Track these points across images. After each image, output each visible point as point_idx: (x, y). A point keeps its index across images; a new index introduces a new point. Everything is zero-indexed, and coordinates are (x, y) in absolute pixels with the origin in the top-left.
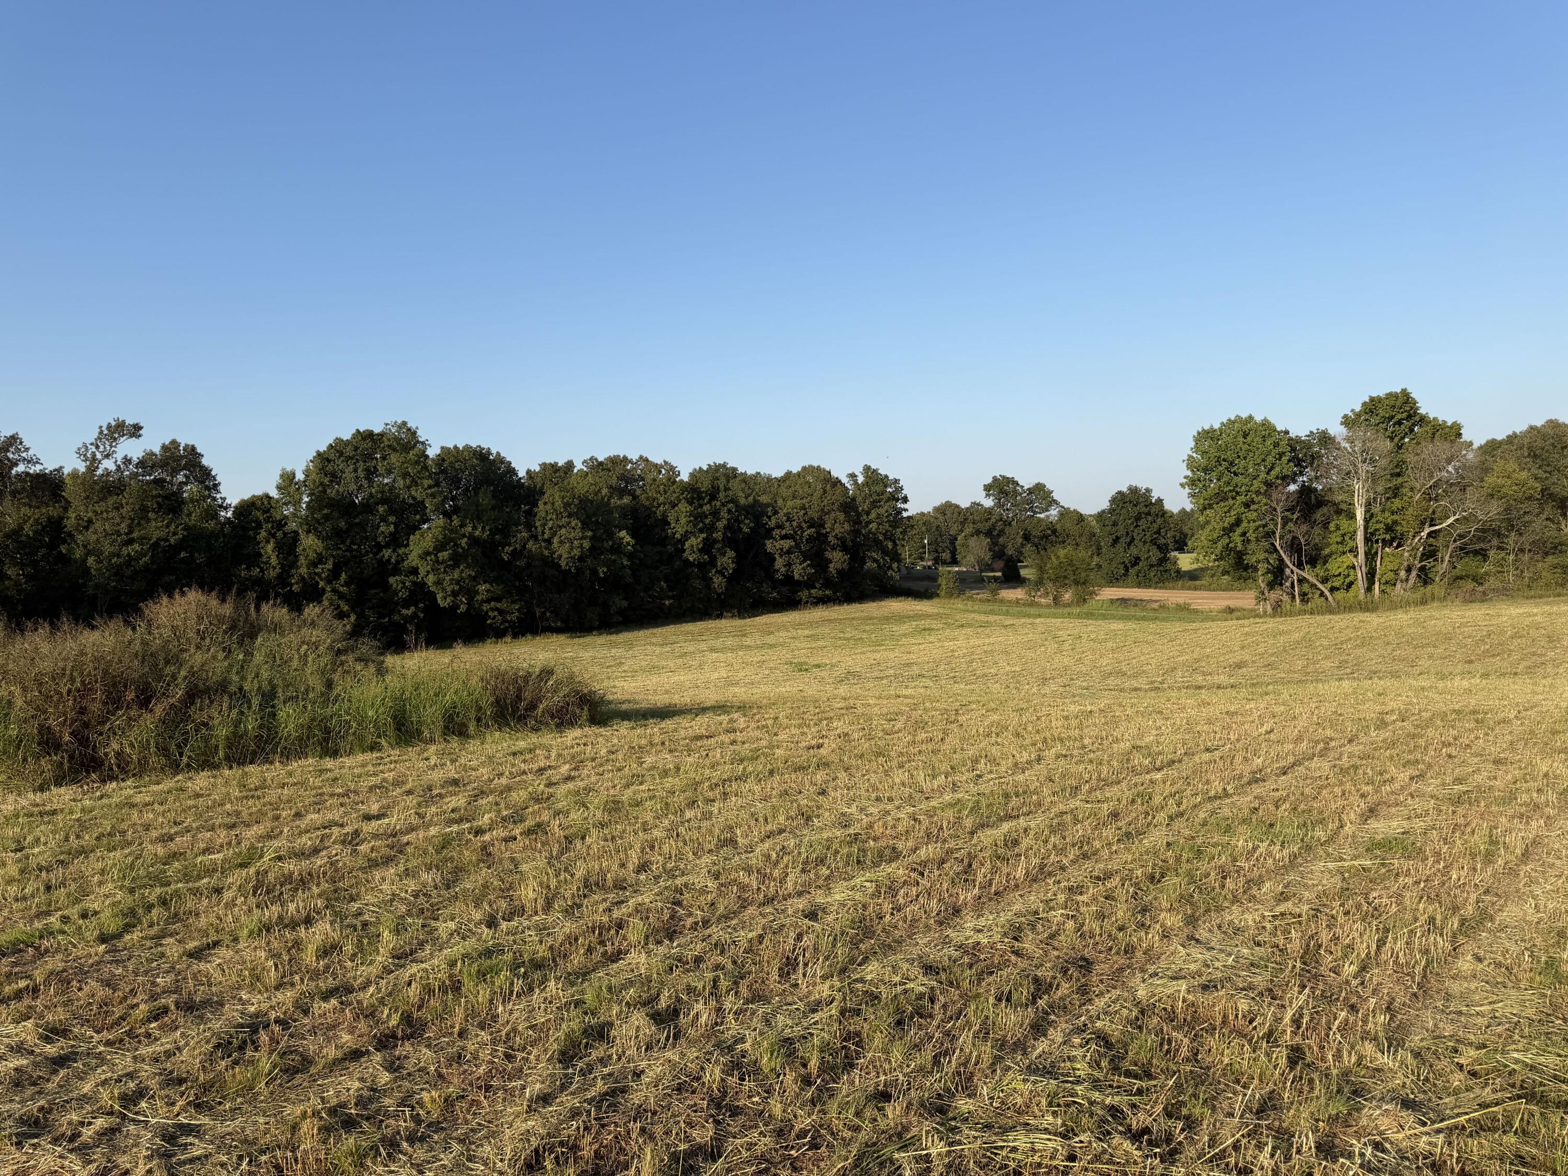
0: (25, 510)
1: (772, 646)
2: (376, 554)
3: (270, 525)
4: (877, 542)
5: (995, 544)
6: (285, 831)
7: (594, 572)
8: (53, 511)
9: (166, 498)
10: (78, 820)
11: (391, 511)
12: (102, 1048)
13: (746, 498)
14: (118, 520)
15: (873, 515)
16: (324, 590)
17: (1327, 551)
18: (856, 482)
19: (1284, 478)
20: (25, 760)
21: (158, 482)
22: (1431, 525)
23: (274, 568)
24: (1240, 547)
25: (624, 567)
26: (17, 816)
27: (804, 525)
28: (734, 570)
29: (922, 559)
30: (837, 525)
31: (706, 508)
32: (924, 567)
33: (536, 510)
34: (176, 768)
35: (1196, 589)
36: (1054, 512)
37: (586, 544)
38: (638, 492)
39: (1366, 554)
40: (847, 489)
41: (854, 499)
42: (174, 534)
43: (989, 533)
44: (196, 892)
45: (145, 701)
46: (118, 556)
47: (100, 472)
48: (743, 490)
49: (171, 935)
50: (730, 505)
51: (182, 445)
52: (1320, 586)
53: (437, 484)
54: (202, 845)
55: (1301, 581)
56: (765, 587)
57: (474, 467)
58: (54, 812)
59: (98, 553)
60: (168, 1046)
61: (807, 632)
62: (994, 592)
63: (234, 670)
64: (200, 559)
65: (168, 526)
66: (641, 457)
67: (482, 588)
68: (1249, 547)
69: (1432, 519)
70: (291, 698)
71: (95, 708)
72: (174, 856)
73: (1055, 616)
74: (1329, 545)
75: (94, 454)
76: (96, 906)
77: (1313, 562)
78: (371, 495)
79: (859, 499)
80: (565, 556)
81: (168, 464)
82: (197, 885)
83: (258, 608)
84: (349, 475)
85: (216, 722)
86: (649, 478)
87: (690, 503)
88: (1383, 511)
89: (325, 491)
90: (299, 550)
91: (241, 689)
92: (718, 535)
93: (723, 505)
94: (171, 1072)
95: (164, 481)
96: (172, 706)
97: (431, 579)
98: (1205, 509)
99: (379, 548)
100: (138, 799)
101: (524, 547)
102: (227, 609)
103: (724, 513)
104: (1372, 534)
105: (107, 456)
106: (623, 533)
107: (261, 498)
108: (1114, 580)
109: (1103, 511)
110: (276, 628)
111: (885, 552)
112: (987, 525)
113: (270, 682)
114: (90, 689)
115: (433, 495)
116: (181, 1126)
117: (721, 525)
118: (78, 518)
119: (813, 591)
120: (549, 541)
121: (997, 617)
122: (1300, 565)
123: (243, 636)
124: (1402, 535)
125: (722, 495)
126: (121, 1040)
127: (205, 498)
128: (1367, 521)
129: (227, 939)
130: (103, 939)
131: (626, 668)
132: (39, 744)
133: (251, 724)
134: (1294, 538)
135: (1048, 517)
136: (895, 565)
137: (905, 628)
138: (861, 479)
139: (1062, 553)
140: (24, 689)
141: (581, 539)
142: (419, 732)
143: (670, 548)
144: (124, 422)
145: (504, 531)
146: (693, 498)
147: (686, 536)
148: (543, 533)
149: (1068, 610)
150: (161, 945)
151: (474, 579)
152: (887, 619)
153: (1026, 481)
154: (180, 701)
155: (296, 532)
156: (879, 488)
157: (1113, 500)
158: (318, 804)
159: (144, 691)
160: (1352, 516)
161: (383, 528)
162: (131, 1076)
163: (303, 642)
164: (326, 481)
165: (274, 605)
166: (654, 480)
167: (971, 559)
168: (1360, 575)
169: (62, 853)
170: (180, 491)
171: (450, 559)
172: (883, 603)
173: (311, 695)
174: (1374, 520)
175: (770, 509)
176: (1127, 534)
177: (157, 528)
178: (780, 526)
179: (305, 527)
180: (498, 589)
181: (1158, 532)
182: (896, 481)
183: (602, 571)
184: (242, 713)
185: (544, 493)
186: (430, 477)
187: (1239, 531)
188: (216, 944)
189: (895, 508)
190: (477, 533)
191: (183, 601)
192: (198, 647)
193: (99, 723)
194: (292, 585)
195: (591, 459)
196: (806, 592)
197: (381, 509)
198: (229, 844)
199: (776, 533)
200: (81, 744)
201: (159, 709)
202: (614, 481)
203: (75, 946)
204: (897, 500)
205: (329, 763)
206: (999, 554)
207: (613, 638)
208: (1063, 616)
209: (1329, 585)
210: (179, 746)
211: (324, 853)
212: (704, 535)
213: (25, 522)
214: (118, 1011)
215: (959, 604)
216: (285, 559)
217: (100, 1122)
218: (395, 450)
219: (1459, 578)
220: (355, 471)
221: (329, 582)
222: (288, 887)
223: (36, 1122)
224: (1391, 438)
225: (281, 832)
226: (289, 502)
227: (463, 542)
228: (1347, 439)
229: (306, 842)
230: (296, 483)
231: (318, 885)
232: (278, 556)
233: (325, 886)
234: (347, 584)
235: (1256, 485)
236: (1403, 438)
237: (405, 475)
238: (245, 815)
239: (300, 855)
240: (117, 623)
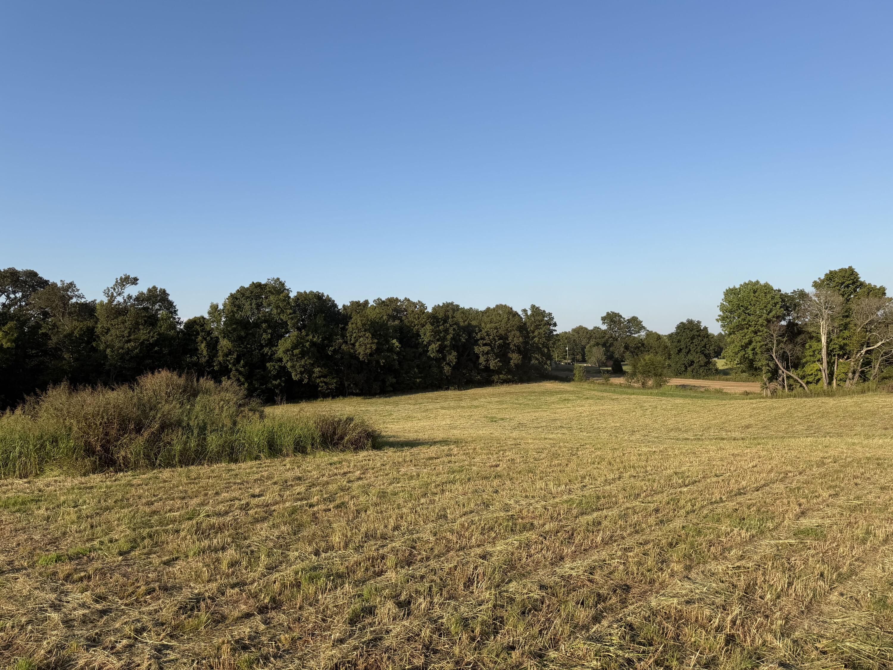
0: (75, 323)
1: (476, 407)
2: (260, 350)
3: (203, 334)
4: (538, 349)
5: (607, 351)
6: (212, 500)
7: (378, 362)
8: (90, 323)
9: (149, 317)
10: (105, 492)
11: (269, 327)
12: (123, 607)
13: (464, 322)
14: (123, 329)
15: (536, 333)
16: (231, 369)
17: (804, 360)
18: (526, 314)
19: (778, 317)
20: (77, 459)
21: (146, 309)
22: (867, 347)
23: (205, 357)
24: (751, 357)
25: (394, 360)
26: (73, 489)
27: (497, 338)
28: (456, 363)
29: (565, 359)
30: (515, 338)
31: (441, 327)
32: (566, 363)
33: (347, 327)
34: (153, 466)
35: (727, 380)
36: (643, 333)
37: (374, 347)
38: (404, 318)
39: (828, 363)
40: (521, 318)
41: (525, 324)
42: (153, 337)
43: (604, 345)
44: (166, 531)
45: (138, 430)
46: (123, 349)
47: (115, 303)
48: (462, 318)
49: (155, 553)
50: (455, 326)
51: (159, 289)
52: (800, 381)
53: (294, 312)
54: (168, 508)
55: (789, 377)
56: (474, 373)
57: (314, 303)
58: (91, 488)
59: (112, 347)
60: (156, 608)
61: (496, 399)
62: (607, 379)
63: (185, 414)
64: (166, 351)
65: (149, 333)
66: (406, 299)
67: (317, 370)
68: (757, 357)
69: (868, 343)
70: (214, 430)
71: (113, 432)
72: (154, 513)
73: (643, 394)
74: (805, 357)
75: (112, 293)
76: (116, 537)
77: (796, 366)
78: (259, 318)
79: (528, 324)
80: (362, 353)
81: (151, 299)
82: (167, 528)
83: (198, 380)
84: (247, 306)
85: (175, 442)
86: (410, 310)
87: (432, 324)
88: (838, 338)
89: (234, 315)
90: (219, 347)
91: (188, 424)
92: (447, 343)
93: (451, 326)
94: (158, 620)
95: (148, 308)
96: (153, 433)
97: (289, 364)
98: (731, 334)
99: (262, 346)
100: (134, 482)
101: (340, 348)
102: (182, 381)
103: (451, 331)
104: (831, 351)
105: (119, 294)
106: (394, 341)
107: (199, 318)
108: (678, 374)
109: (672, 334)
110: (207, 392)
111: (543, 354)
112: (603, 340)
113: (203, 421)
114: (111, 423)
115: (292, 319)
116: (164, 645)
117: (449, 337)
118: (103, 327)
119: (501, 376)
120: (353, 345)
121: (608, 394)
122: (787, 368)
123: (190, 396)
124: (850, 352)
125: (450, 320)
126: (133, 604)
127: (170, 318)
128: (828, 343)
129: (182, 556)
130: (121, 553)
131: (394, 417)
132: (84, 451)
133: (193, 444)
134: (784, 352)
135: (639, 336)
136: (549, 362)
137: (554, 398)
138: (529, 313)
139: (647, 357)
140: (78, 422)
141: (371, 344)
142: (281, 450)
143: (420, 350)
144: (129, 276)
145: (329, 339)
146: (434, 322)
147: (429, 343)
148: (351, 340)
149: (650, 391)
150: (150, 558)
151: (312, 365)
152: (543, 393)
153: (627, 315)
154: (157, 430)
155: (217, 338)
156: (540, 318)
157: (678, 327)
158: (227, 488)
159: (138, 424)
160: (819, 341)
161: (264, 336)
162: (138, 620)
163: (222, 400)
164: (235, 310)
165: (207, 379)
166: (413, 311)
167: (593, 359)
168: (824, 375)
169: (97, 509)
170: (156, 314)
171: (300, 354)
172: (541, 384)
173: (225, 429)
174: (832, 343)
175: (477, 329)
176: (686, 347)
177: (143, 334)
178: (483, 339)
179: (223, 335)
180: (325, 371)
181: (705, 346)
182: (550, 314)
183: (382, 362)
184: (188, 437)
185: (351, 318)
186: (291, 308)
187: (751, 347)
188: (177, 558)
189: (549, 329)
190: (315, 339)
191: (159, 375)
192: (166, 401)
193: (115, 441)
194: (215, 366)
195: (378, 299)
196: (497, 376)
197: (264, 325)
198: (183, 507)
199: (480, 342)
200: (105, 452)
201: (146, 434)
202: (390, 312)
203: (107, 557)
204: (550, 325)
205: (233, 466)
206: (610, 357)
207: (387, 399)
208: (647, 394)
209: (805, 380)
210: (155, 455)
211: (231, 514)
212: (439, 343)
213: (75, 329)
214: (130, 589)
215: (586, 385)
216: (211, 352)
217: (125, 642)
218: (272, 293)
219: (885, 378)
220: (251, 304)
221: (234, 365)
222: (213, 531)
223: (94, 640)
224: (843, 295)
225: (209, 502)
226: (215, 321)
227: (307, 344)
228: (816, 295)
229: (221, 508)
230: (219, 311)
231: (228, 530)
232: (207, 351)
233: (232, 531)
234: (244, 366)
235: (761, 321)
236: (850, 295)
237: (278, 307)
238: (190, 492)
239: (219, 514)
240: (125, 387)
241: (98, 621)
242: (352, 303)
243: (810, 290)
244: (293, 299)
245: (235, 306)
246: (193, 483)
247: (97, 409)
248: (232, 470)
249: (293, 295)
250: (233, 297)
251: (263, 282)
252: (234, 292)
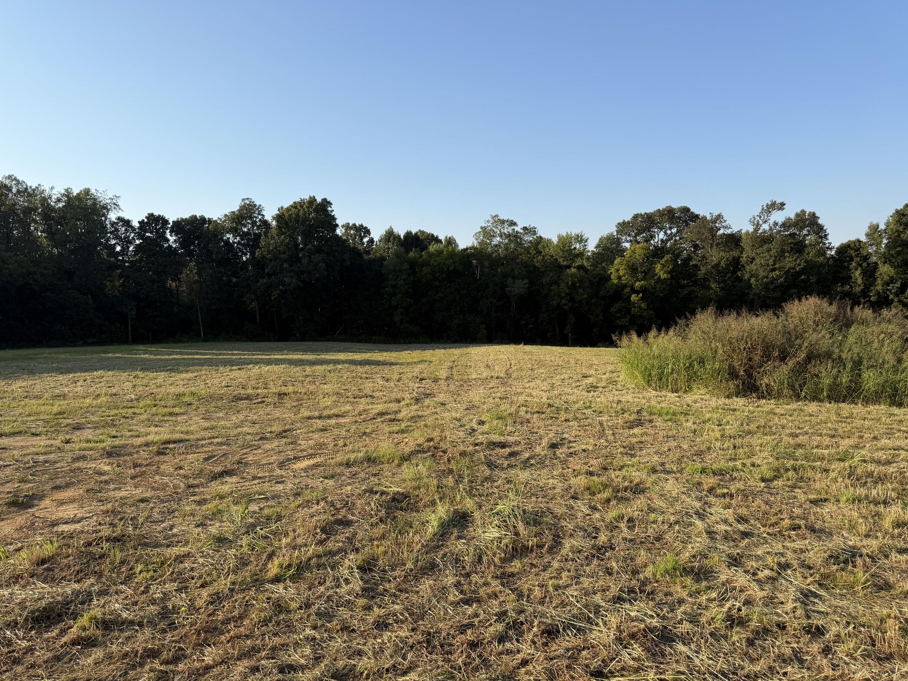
0: (722, 254)
3: (858, 259)
6: (868, 445)
8: (736, 253)
9: (796, 244)
10: (747, 416)
12: (765, 535)
14: (768, 258)
16: (892, 301)
20: (721, 381)
21: (792, 235)
23: (860, 286)
26: (718, 408)
34: (798, 398)
42: (799, 265)
44: (813, 468)
45: (783, 357)
46: (767, 277)
47: (760, 231)
49: (800, 488)
51: (808, 212)
54: (815, 444)
58: (734, 410)
59: (756, 276)
60: (802, 547)
63: (836, 346)
64: (813, 279)
65: (795, 261)
70: (872, 366)
71: (757, 358)
72: (799, 446)
75: (758, 222)
76: (759, 462)
81: (798, 224)
82: (814, 464)
83: (852, 309)
85: (823, 374)
89: (899, 236)
90: (877, 274)
91: (840, 357)
94: (804, 561)
95: (795, 234)
96: (798, 363)
100: (777, 411)
102: (833, 309)
105: (765, 222)
107: (854, 242)
110: (864, 322)
113: (858, 354)
114: (755, 348)
116: (811, 591)
118: (748, 257)
123: (842, 326)
126: (775, 535)
127: (818, 243)
129: (833, 500)
130: (763, 480)
132: (728, 374)
133: (845, 379)
140: (723, 345)
144: (775, 202)
150: (794, 492)
154: (803, 360)
155: (876, 263)
158: (889, 434)
159: (783, 352)
162: (782, 555)
163: (882, 332)
164: (901, 229)
165: (863, 308)
169: (740, 431)
170: (804, 240)
173: (886, 366)
177: (789, 262)
184: (839, 371)
188: (826, 500)
191: (807, 302)
192: (814, 330)
193: (758, 367)
194: (870, 296)
198: (832, 446)
200: (748, 377)
201: (791, 363)
203: (749, 480)
205: (895, 410)
210: (800, 386)
211: (895, 465)
213: (722, 259)
214: (773, 520)
216: (867, 280)
217: (767, 572)
221: (897, 295)
222: (871, 480)
223: (736, 560)
225: (865, 446)
226: (873, 244)
229: (881, 455)
230: (879, 231)
231: (892, 483)
232: (862, 279)
233: (895, 485)
238: (840, 431)
239: (879, 462)
240: (770, 314)
241: (740, 542)
245: (901, 225)
246: (845, 422)
247: (741, 334)
248: (895, 415)
250: (899, 214)
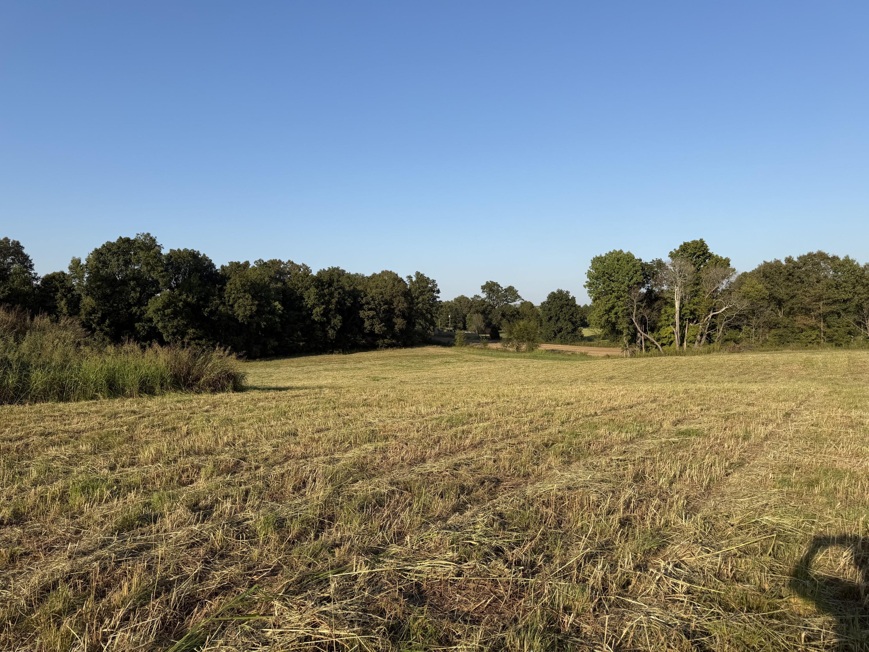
1: (360, 369)
2: (128, 309)
3: (63, 290)
4: (422, 314)
5: (486, 318)
7: (259, 325)
11: (138, 285)
13: (349, 287)
15: (420, 299)
16: (97, 329)
17: (660, 324)
18: (411, 281)
19: (638, 284)
22: (714, 312)
24: (614, 320)
25: (277, 323)
27: (382, 303)
28: (341, 326)
29: (447, 326)
30: (400, 304)
31: (326, 291)
32: (448, 331)
33: (225, 287)
35: (591, 346)
36: (518, 302)
37: (254, 308)
38: (287, 280)
39: (680, 326)
40: (406, 284)
41: (410, 290)
42: (3, 292)
43: (483, 312)
48: (348, 283)
50: (340, 290)
51: (11, 241)
52: (656, 343)
53: (166, 270)
55: (646, 340)
56: (358, 338)
57: (189, 261)
61: (381, 362)
62: (485, 344)
66: (289, 261)
67: (191, 331)
68: (619, 320)
69: (714, 309)
73: (517, 357)
74: (660, 321)
77: (652, 330)
78: (127, 275)
79: (413, 290)
80: (241, 315)
81: (1, 251)
84: (114, 262)
86: (293, 273)
87: (317, 288)
88: (689, 304)
89: (98, 272)
90: (81, 305)
92: (332, 307)
93: (336, 290)
97: (160, 325)
98: (596, 299)
99: (130, 306)
101: (217, 309)
103: (336, 294)
104: (683, 316)
106: (277, 303)
107: (59, 274)
108: (548, 340)
109: (544, 303)
111: (426, 320)
112: (482, 308)
115: (163, 277)
117: (334, 301)
119: (386, 340)
120: (232, 306)
121: (486, 357)
122: (645, 331)
124: (699, 316)
125: (335, 284)
127: (24, 273)
128: (681, 308)
134: (643, 316)
135: (515, 305)
136: (432, 327)
137: (435, 361)
138: (414, 279)
139: (521, 323)
141: (251, 305)
143: (304, 313)
145: (205, 299)
146: (319, 285)
147: (314, 306)
148: (229, 301)
149: (523, 354)
151: (186, 326)
152: (426, 357)
153: (504, 285)
155: (80, 295)
156: (424, 284)
157: (549, 297)
160: (673, 306)
161: (133, 295)
164: (100, 266)
166: (296, 274)
167: (474, 327)
168: (676, 337)
170: (9, 268)
171: (172, 314)
172: (424, 348)
174: (684, 308)
175: (362, 293)
176: (556, 315)
178: (368, 303)
179: (86, 292)
180: (200, 333)
181: (572, 315)
182: (434, 281)
183: (263, 324)
185: (230, 278)
186: (162, 266)
187: (614, 311)
189: (432, 296)
190: (189, 300)
195: (260, 260)
196: (381, 341)
197: (132, 283)
202: (272, 273)
204: (434, 292)
206: (488, 324)
207: (268, 363)
208: (521, 357)
209: (660, 342)
212: (324, 306)
215: (466, 350)
216: (72, 310)
218: (142, 250)
219: (727, 340)
220: (118, 260)
221: (98, 324)
224: (694, 265)
226: (76, 277)
227: (180, 304)
228: (672, 265)
230: (81, 266)
232: (67, 308)
234: (109, 326)
235: (623, 286)
236: (700, 265)
237: (148, 264)
242: (232, 263)
243: (666, 259)
244: (165, 256)
245: (100, 262)
249: (165, 252)
250: (98, 253)
251: (132, 238)
252: (99, 247)
